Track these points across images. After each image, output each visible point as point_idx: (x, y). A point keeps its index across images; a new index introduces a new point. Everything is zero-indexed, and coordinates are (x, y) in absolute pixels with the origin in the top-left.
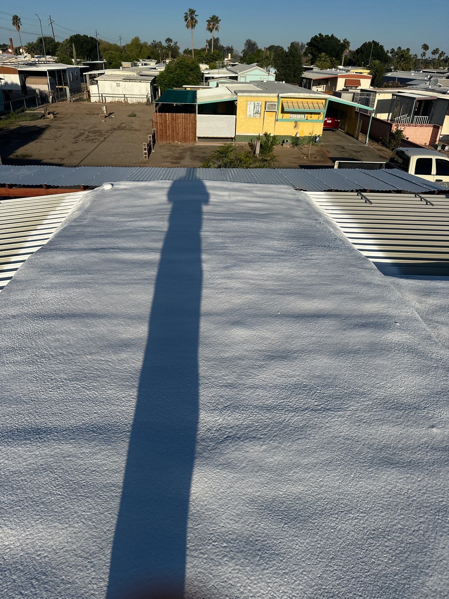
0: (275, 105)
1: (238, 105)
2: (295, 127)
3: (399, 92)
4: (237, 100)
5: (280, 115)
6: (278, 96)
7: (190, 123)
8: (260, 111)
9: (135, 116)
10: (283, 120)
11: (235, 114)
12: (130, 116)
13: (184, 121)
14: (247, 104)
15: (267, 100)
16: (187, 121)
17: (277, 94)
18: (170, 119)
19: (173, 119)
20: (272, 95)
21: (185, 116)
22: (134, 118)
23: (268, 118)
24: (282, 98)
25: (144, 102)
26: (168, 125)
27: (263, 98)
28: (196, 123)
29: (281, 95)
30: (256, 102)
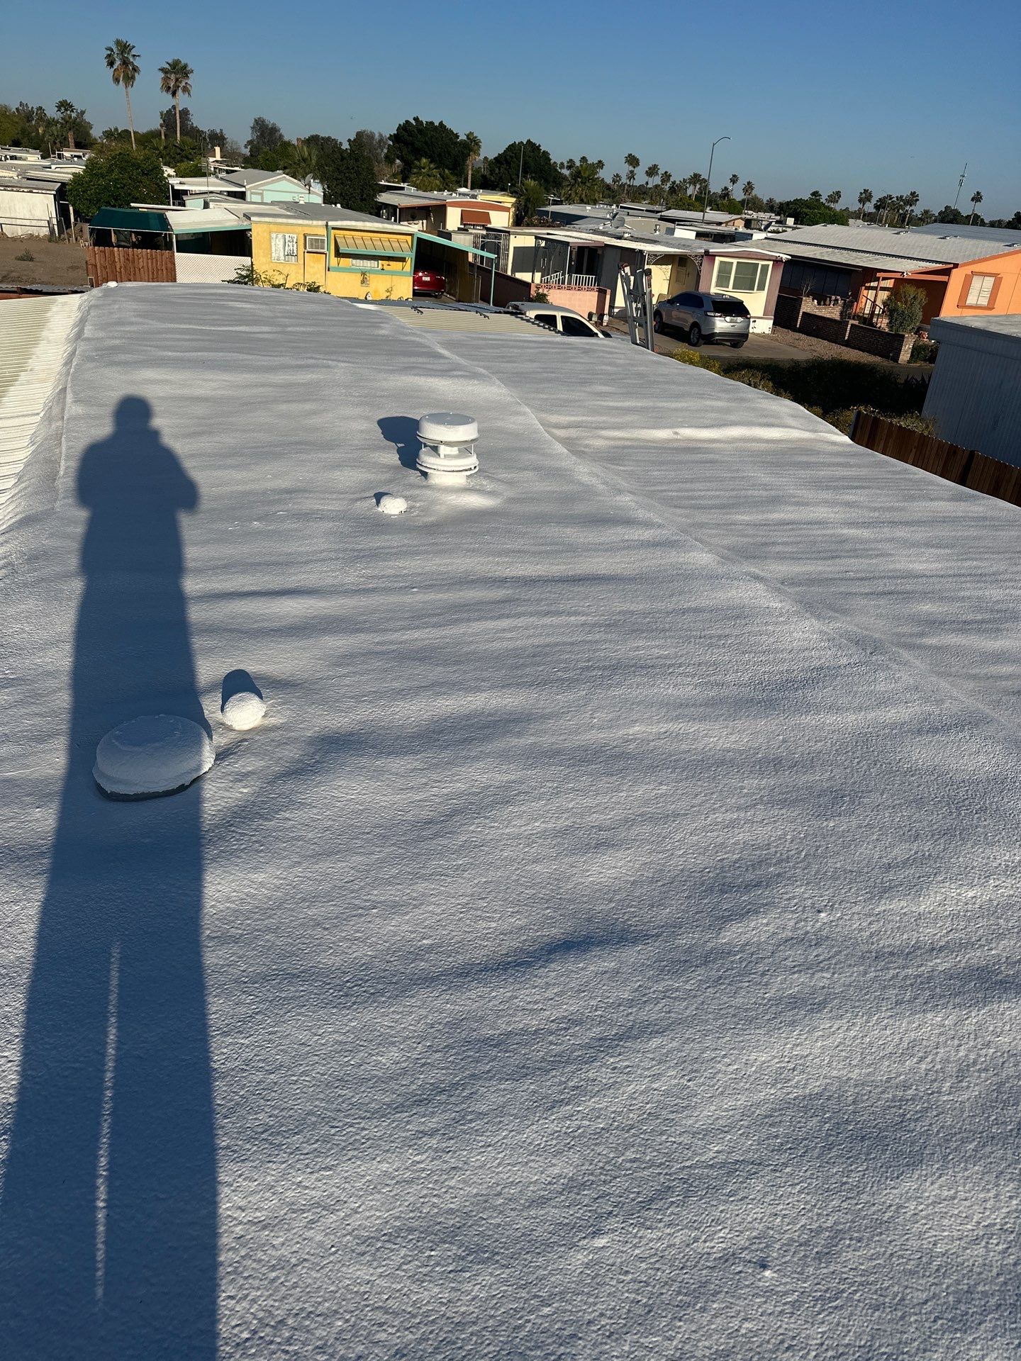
0: (323, 241)
1: (253, 238)
2: (363, 282)
3: (548, 234)
4: (250, 230)
5: (334, 261)
6: (327, 226)
7: (164, 267)
8: (295, 251)
9: (31, 259)
10: (338, 269)
11: (250, 255)
12: (21, 259)
13: (150, 265)
14: (270, 239)
15: (307, 231)
16: (157, 264)
17: (324, 223)
18: (122, 259)
19: (128, 259)
20: (315, 223)
21: (152, 255)
22: (31, 263)
23: (312, 264)
24: (333, 228)
25: (42, 235)
26: (118, 270)
27: (300, 228)
28: (175, 269)
29: (330, 223)
30: (287, 235)
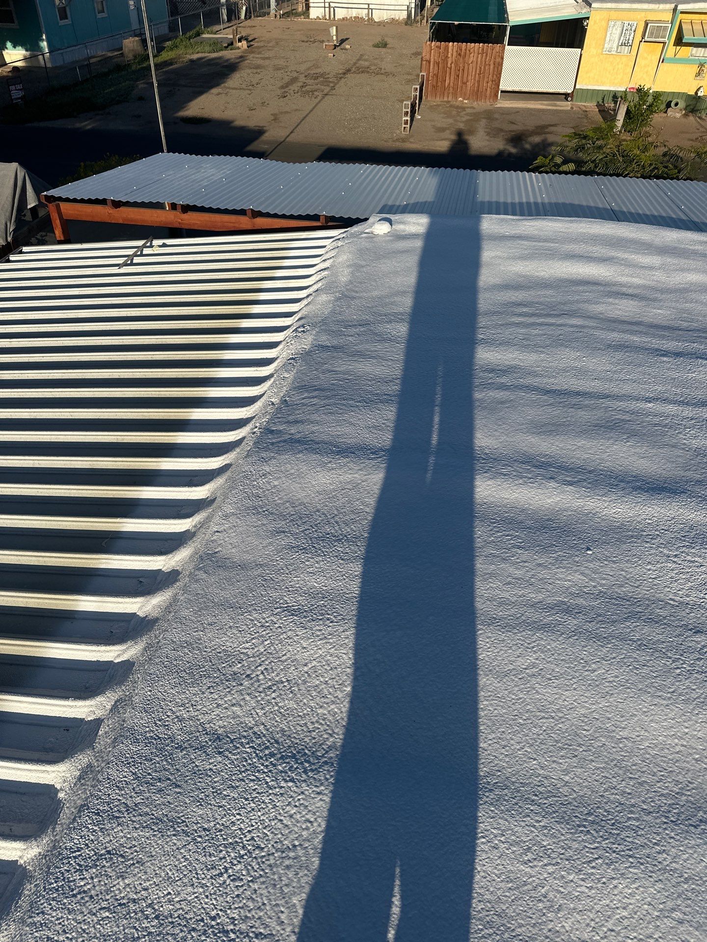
0: (665, 28)
1: (589, 28)
2: (698, 74)
4: (588, 18)
5: (671, 50)
6: (675, 10)
7: (492, 62)
8: (630, 41)
9: (385, 45)
10: (675, 60)
11: (580, 45)
12: (376, 46)
13: (479, 59)
14: (608, 26)
15: (651, 17)
16: (486, 59)
17: (673, 6)
18: (455, 54)
19: (460, 55)
20: (662, 6)
21: (483, 49)
22: (384, 50)
23: (646, 55)
24: (682, 13)
25: (401, 18)
26: (449, 65)
27: (643, 14)
28: (502, 64)
29: (681, 7)
30: (626, 23)
